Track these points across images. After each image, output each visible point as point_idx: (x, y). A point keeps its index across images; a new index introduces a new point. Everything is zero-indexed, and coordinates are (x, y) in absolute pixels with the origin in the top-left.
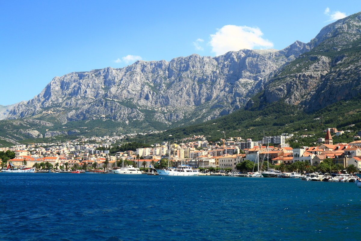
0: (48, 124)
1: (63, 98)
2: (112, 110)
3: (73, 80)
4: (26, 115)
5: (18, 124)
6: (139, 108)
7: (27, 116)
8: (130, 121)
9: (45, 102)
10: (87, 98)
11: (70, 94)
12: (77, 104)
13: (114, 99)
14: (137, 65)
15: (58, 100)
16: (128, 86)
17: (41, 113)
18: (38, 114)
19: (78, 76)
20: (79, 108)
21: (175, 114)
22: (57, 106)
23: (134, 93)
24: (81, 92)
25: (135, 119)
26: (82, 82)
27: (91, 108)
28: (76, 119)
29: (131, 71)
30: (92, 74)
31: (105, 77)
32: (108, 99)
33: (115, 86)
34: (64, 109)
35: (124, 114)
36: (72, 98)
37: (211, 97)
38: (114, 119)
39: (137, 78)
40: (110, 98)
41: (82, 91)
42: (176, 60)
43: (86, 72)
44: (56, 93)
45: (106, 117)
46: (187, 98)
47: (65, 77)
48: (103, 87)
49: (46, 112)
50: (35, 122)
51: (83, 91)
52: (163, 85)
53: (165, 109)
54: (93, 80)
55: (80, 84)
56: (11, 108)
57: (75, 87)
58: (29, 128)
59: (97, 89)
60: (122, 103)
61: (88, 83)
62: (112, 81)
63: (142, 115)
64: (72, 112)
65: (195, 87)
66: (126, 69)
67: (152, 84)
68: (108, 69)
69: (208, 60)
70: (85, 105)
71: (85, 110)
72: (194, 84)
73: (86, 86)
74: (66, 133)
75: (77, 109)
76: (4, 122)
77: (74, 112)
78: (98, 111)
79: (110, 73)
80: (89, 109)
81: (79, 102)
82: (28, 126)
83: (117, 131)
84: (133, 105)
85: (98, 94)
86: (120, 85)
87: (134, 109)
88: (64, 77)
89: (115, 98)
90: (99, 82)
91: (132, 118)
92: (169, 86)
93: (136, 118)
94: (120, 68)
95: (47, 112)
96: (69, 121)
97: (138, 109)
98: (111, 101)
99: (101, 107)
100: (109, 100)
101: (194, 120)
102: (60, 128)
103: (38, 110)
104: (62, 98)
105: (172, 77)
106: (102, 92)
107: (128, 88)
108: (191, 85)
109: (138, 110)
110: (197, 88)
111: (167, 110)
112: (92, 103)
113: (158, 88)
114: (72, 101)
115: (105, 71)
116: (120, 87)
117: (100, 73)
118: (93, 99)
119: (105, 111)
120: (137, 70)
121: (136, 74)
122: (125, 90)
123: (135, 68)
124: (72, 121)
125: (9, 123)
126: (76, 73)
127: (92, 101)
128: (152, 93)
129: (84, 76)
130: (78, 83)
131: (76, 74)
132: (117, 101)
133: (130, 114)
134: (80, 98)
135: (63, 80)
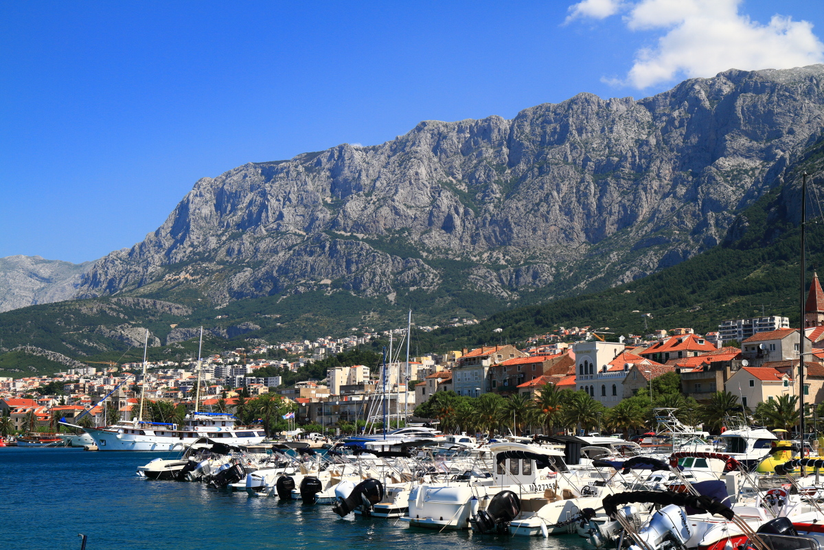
0: (178, 308)
1: (219, 236)
2: (349, 263)
3: (247, 185)
4: (121, 286)
5: (95, 310)
6: (425, 254)
7: (124, 290)
8: (399, 295)
9: (175, 250)
10: (284, 234)
11: (238, 226)
12: (257, 250)
13: (355, 234)
14: (422, 134)
15: (206, 240)
16: (395, 194)
17: (160, 278)
18: (152, 283)
19: (262, 174)
20: (261, 261)
21: (528, 269)
22: (203, 260)
23: (411, 213)
24: (267, 217)
25: (415, 288)
26: (269, 189)
27: (294, 261)
28: (253, 294)
29: (404, 151)
30: (296, 167)
31: (335, 172)
32: (339, 233)
33: (359, 195)
34: (222, 266)
35: (384, 274)
36: (244, 236)
37: (634, 216)
38: (356, 288)
39: (419, 171)
40: (345, 230)
41: (270, 214)
43: (282, 162)
44: (203, 224)
45: (334, 285)
46: (563, 221)
47: (226, 179)
48: (329, 200)
49: (174, 277)
50: (141, 303)
51: (274, 213)
52: (495, 186)
53: (501, 256)
54: (299, 183)
55: (264, 194)
57: (251, 203)
58: (124, 321)
59: (312, 208)
60: (377, 244)
61: (285, 192)
62: (353, 184)
63: (433, 275)
64: (242, 273)
65: (586, 188)
66: (391, 147)
67: (463, 187)
68: (341, 149)
69: (623, 108)
70: (277, 254)
71: (277, 268)
72: (583, 180)
73: (282, 200)
74: (223, 332)
75: (256, 265)
76: (57, 308)
77: (247, 273)
78: (313, 269)
79: (347, 162)
80: (287, 263)
81: (263, 246)
82: (122, 316)
83: (363, 323)
84: (409, 248)
85: (313, 219)
86: (372, 192)
87: (410, 259)
88: (224, 177)
89: (358, 230)
90: (317, 186)
91: (407, 286)
92: (511, 190)
93: (417, 285)
94: (374, 147)
95: (177, 277)
96: (234, 299)
97: (425, 260)
98: (347, 238)
99: (320, 255)
100: (342, 236)
101: (582, 285)
102: (209, 318)
103: (152, 272)
104: (217, 235)
105: (519, 162)
106: (325, 215)
107: (393, 201)
108: (574, 183)
109: (421, 262)
110: (593, 192)
111: (507, 257)
112: (297, 248)
113: (479, 196)
114: (243, 244)
115: (332, 156)
116: (374, 197)
117: (319, 163)
118: (300, 235)
119: (330, 267)
120: (419, 148)
121: (416, 161)
122: (385, 208)
123: (414, 144)
124: (241, 298)
125: (70, 309)
126: (256, 165)
127: (299, 242)
128: (461, 210)
129: (277, 172)
130: (259, 192)
131: (255, 168)
132: (363, 240)
133: (400, 273)
134: (265, 233)
135: (221, 186)
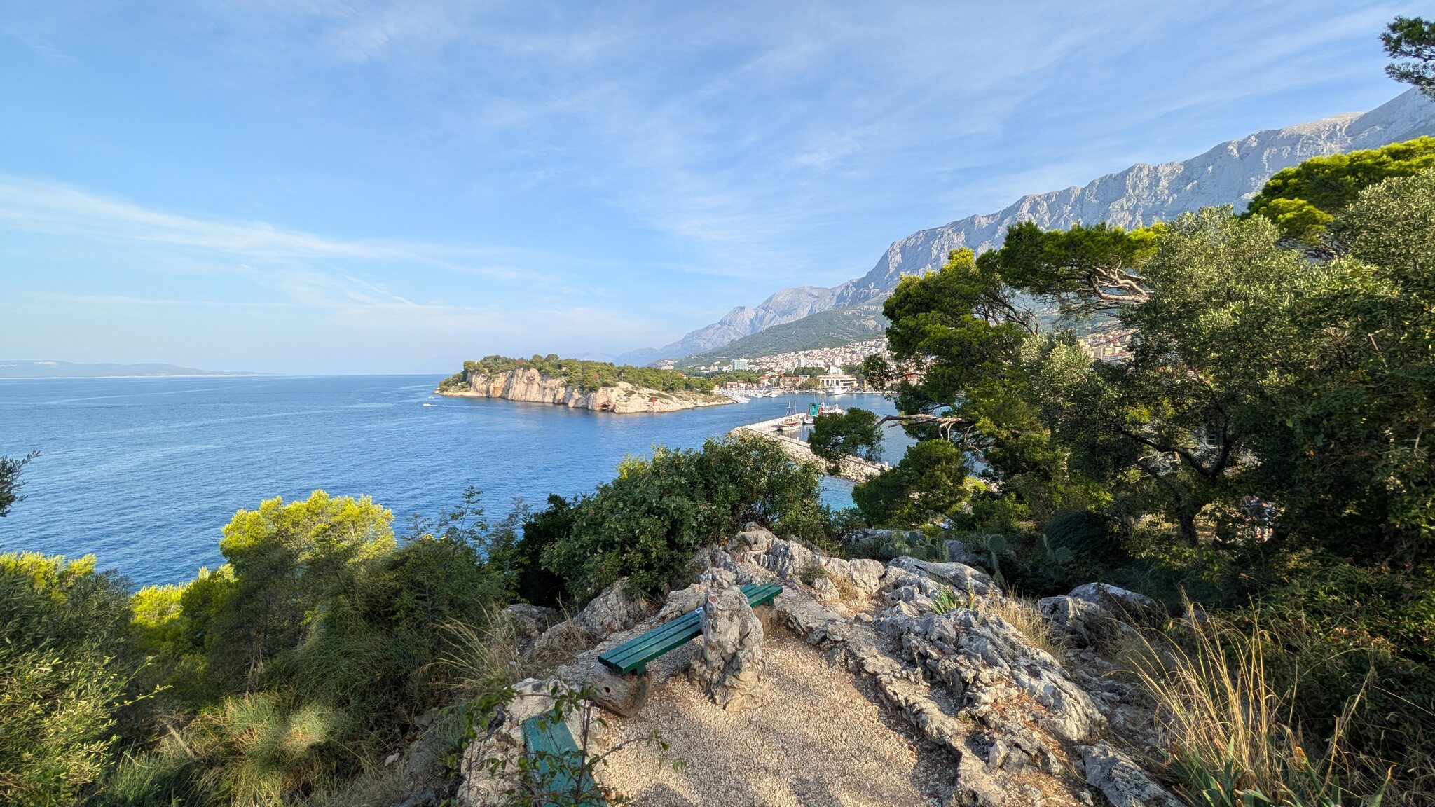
3: (919, 242)
4: (858, 300)
7: (860, 302)
17: (877, 295)
18: (873, 298)
19: (927, 236)
26: (932, 243)
30: (947, 230)
31: (969, 231)
42: (1097, 183)
43: (938, 228)
54: (949, 239)
55: (929, 247)
56: (838, 292)
57: (921, 253)
68: (974, 217)
69: (1168, 169)
76: (830, 313)
79: (977, 224)
82: (863, 315)
88: (906, 240)
90: (959, 240)
115: (968, 221)
117: (960, 227)
123: (1018, 210)
126: (923, 232)
129: (936, 234)
135: (905, 244)
